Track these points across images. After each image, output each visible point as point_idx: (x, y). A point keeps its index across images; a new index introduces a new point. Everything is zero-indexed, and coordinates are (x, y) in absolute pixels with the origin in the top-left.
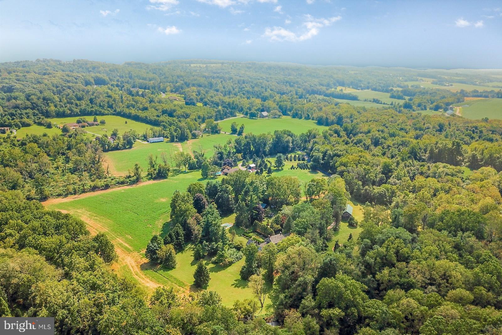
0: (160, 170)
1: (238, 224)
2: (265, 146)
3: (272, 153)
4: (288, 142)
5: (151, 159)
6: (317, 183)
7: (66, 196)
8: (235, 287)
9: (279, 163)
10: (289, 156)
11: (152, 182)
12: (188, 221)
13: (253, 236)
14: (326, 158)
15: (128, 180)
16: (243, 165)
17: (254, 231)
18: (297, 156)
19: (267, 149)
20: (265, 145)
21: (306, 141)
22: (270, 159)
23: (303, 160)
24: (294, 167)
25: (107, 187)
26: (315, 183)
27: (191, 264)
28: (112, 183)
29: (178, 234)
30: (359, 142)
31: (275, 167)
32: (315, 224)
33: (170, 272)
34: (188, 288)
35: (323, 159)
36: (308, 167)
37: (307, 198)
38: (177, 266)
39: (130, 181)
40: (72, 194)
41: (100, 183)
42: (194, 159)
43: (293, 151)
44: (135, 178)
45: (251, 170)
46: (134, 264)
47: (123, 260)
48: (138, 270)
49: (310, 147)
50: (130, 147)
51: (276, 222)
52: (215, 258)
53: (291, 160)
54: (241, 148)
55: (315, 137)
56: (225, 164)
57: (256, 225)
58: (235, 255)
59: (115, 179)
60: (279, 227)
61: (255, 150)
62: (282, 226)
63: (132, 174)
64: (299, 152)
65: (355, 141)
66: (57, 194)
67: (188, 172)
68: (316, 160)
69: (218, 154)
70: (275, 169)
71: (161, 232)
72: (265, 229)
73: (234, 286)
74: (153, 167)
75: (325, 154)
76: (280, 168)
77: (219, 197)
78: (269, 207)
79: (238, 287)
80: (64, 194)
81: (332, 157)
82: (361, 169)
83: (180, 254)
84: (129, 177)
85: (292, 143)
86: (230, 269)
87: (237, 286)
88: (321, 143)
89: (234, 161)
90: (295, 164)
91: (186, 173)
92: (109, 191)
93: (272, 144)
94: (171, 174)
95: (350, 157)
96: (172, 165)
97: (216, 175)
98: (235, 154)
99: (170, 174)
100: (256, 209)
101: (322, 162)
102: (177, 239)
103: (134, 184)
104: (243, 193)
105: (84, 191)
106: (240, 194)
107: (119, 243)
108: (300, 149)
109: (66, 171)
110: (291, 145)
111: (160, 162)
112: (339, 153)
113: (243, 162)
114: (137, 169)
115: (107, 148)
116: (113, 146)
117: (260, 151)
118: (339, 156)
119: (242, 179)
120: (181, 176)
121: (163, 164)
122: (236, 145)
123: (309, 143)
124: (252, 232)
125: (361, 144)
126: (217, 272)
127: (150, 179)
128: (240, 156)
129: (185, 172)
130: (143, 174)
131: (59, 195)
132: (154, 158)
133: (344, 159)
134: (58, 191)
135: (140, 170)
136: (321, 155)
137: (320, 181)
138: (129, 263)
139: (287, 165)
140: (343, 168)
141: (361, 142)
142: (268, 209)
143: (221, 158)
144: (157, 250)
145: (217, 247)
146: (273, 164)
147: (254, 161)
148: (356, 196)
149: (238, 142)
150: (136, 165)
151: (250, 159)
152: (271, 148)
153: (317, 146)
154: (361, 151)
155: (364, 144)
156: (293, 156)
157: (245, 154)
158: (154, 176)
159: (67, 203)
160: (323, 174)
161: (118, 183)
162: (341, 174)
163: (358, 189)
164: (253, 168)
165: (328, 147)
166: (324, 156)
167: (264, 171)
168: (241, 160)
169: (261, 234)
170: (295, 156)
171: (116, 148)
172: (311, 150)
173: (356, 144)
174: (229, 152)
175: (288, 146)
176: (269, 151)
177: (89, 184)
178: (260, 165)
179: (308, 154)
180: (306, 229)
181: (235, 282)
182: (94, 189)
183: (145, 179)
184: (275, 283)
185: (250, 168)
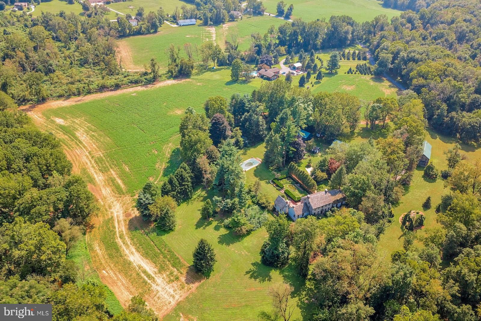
0: (182, 67)
2: (316, 38)
3: (325, 47)
4: (347, 33)
5: (172, 51)
6: (385, 105)
7: (69, 97)
8: (251, 277)
9: (333, 65)
10: (347, 51)
11: (171, 82)
12: (198, 160)
13: (287, 185)
14: (396, 61)
15: (143, 78)
16: (285, 63)
17: (289, 177)
18: (357, 52)
19: (319, 42)
20: (317, 35)
21: (370, 32)
22: (322, 56)
23: (365, 59)
24: (352, 69)
25: (117, 87)
26: (381, 105)
27: (196, 225)
28: (124, 82)
29: (182, 178)
30: (440, 36)
31: (327, 70)
33: (165, 237)
34: (184, 271)
35: (393, 62)
36: (371, 72)
37: (367, 124)
38: (177, 228)
39: (146, 79)
40: (76, 95)
41: (111, 81)
42: (225, 53)
43: (352, 43)
44: (152, 76)
45: (295, 72)
46: (121, 218)
47: (110, 207)
48: (124, 229)
49: (375, 43)
50: (156, 32)
51: (322, 166)
52: (230, 219)
53: (348, 59)
54: (286, 39)
55: (382, 29)
56: (262, 62)
57: (291, 169)
58: (256, 218)
59: (128, 76)
60: (324, 175)
61: (304, 42)
62: (329, 175)
63: (149, 71)
64: (360, 47)
65: (434, 35)
66: (58, 94)
67: (217, 70)
68: (382, 64)
69: (255, 47)
70: (328, 71)
71: (167, 165)
72: (303, 177)
73: (249, 275)
74: (175, 61)
75: (396, 55)
76: (334, 71)
77: (246, 120)
78: (313, 139)
79: (256, 278)
80: (66, 95)
81: (406, 62)
82: (448, 85)
83: (184, 205)
84: (146, 74)
85: (352, 33)
86: (247, 241)
87: (254, 275)
88: (391, 38)
89: (275, 57)
90: (353, 64)
91: (213, 71)
92: (119, 92)
93: (326, 34)
94: (196, 71)
95: (433, 64)
96: (197, 61)
97: (249, 78)
98: (278, 46)
99: (194, 71)
100: (295, 144)
101: (390, 66)
102: (181, 185)
103: (149, 84)
104: (278, 120)
105: (89, 92)
106: (274, 121)
107: (111, 178)
108: (360, 42)
109: (76, 62)
110: (350, 36)
111: (183, 56)
112: (417, 56)
113: (287, 59)
114: (153, 65)
115: (128, 31)
116: (135, 30)
117: (309, 44)
118: (416, 61)
119: (279, 95)
120: (207, 75)
121: (186, 59)
122: (279, 34)
123: (375, 36)
124: (285, 178)
125: (443, 40)
126: (228, 244)
127: (169, 78)
128: (284, 50)
129: (212, 70)
130: (162, 70)
131: (60, 96)
132: (176, 50)
133: (423, 68)
134: (60, 90)
135: (156, 67)
136: (390, 56)
137: (389, 102)
138: (115, 215)
139: (344, 65)
140: (421, 81)
141: (442, 37)
142: (311, 142)
143: (259, 52)
144: (149, 204)
145: (233, 204)
146: (325, 64)
147: (301, 59)
148: (434, 124)
149: (282, 31)
150: (152, 60)
151: (296, 53)
152: (324, 40)
153: (386, 43)
154: (448, 55)
155: (446, 40)
156: (352, 52)
157: (290, 47)
158: (174, 74)
159: (66, 107)
160: (390, 84)
161: (131, 82)
162: (418, 90)
163: (440, 116)
164: (298, 68)
165: (400, 45)
166: (394, 58)
167: (313, 73)
168: (284, 55)
169: (297, 183)
170: (354, 53)
171: (139, 33)
172: (378, 46)
173: (435, 39)
174: (270, 45)
175: (346, 39)
176: (322, 43)
177: (97, 81)
178: (308, 66)
179: (372, 52)
180: (364, 191)
181: (252, 268)
182: (102, 88)
183: (164, 77)
184: (309, 277)
185: (294, 68)
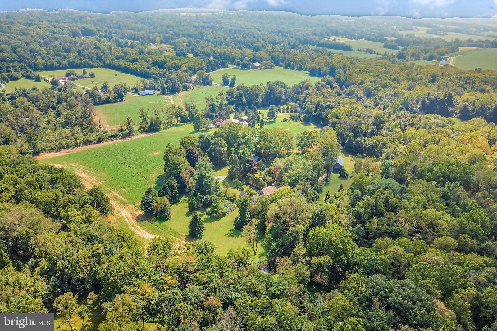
0: (152, 124)
1: (231, 177)
2: (257, 98)
3: (264, 105)
4: (280, 93)
5: (142, 112)
6: (310, 135)
7: (59, 150)
8: (229, 236)
9: (272, 116)
10: (282, 107)
11: (144, 135)
12: (182, 174)
13: (246, 188)
14: (318, 110)
15: (120, 133)
16: (235, 118)
17: (247, 184)
18: (290, 107)
19: (259, 101)
20: (257, 96)
21: (298, 93)
22: (263, 111)
23: (296, 111)
24: (287, 118)
25: (100, 140)
26: (307, 135)
27: (186, 215)
28: (105, 137)
29: (171, 186)
30: (352, 93)
31: (267, 119)
32: (307, 176)
33: (165, 223)
34: (184, 238)
35: (315, 111)
36: (300, 119)
37: (299, 150)
38: (172, 217)
39: (122, 134)
40: (65, 148)
41: (93, 137)
42: (186, 112)
43: (286, 102)
44: (127, 131)
45: (243, 123)
46: (129, 216)
47: (119, 212)
48: (133, 222)
49: (302, 99)
50: (121, 100)
51: (269, 174)
52: (209, 209)
53: (283, 112)
54: (233, 100)
55: (307, 89)
56: (217, 117)
57: (249, 177)
58: (228, 206)
59: (107, 132)
60: (271, 179)
61: (248, 102)
62: (274, 178)
63: (125, 128)
64: (292, 104)
65: (348, 92)
66: (50, 148)
67: (180, 125)
68: (309, 112)
69: (210, 106)
70: (268, 121)
71: (155, 185)
72: (257, 181)
73: (228, 235)
74: (145, 120)
75: (317, 105)
76: (273, 120)
77: (212, 151)
78: (261, 160)
79: (232, 236)
80: (57, 148)
81: (324, 109)
82: (352, 120)
83: (174, 206)
84: (122, 130)
85: (285, 94)
86: (223, 220)
87: (230, 235)
88: (314, 94)
89: (226, 114)
90: (287, 115)
91: (178, 126)
92: (102, 144)
93: (265, 95)
94: (163, 127)
95: (343, 108)
96: (164, 118)
97: (208, 128)
98: (227, 106)
99: (162, 127)
100: (248, 161)
101: (314, 113)
102: (172, 191)
103: (126, 137)
104: (235, 146)
105: (77, 145)
106: (233, 147)
107: (114, 196)
108: (292, 101)
109: (58, 125)
110: (283, 96)
111: (151, 115)
112: (332, 104)
113: (235, 114)
114: (129, 122)
115: (98, 101)
116: (104, 99)
117: (252, 103)
118: (331, 108)
119: (235, 132)
120: (173, 129)
121: (155, 117)
122: (228, 97)
123: (302, 94)
124: (245, 185)
125: (354, 95)
126: (210, 222)
127: (142, 132)
128: (232, 108)
129: (176, 125)
130: (135, 128)
131: (52, 150)
132: (145, 111)
133: (336, 111)
134: (52, 144)
135: (132, 123)
136: (313, 107)
137: (312, 133)
138: (124, 215)
139: (280, 117)
140: (335, 120)
141: (353, 94)
142: (260, 162)
143: (213, 110)
144: (152, 202)
145: (211, 198)
146: (266, 116)
147: (246, 113)
148: (346, 148)
149: (229, 93)
150: (128, 118)
151: (242, 111)
152: (263, 100)
153: (310, 98)
154: (354, 102)
155: (357, 96)
156: (286, 107)
157: (237, 106)
158: (146, 129)
159: (60, 157)
160: (315, 126)
161: (111, 137)
162: (333, 126)
163: (350, 141)
164: (245, 120)
165: (320, 98)
166: (316, 108)
167: (257, 123)
168: (233, 112)
169: (253, 186)
170: (288, 108)
171: (107, 101)
172: (304, 101)
173: (349, 96)
174: (221, 104)
175: (280, 98)
176: (262, 102)
177: (81, 138)
178: (253, 117)
179: (301, 106)
180: (297, 181)
181: (229, 232)
182: (87, 142)
183: (137, 132)
184: (267, 232)
185: (242, 120)
